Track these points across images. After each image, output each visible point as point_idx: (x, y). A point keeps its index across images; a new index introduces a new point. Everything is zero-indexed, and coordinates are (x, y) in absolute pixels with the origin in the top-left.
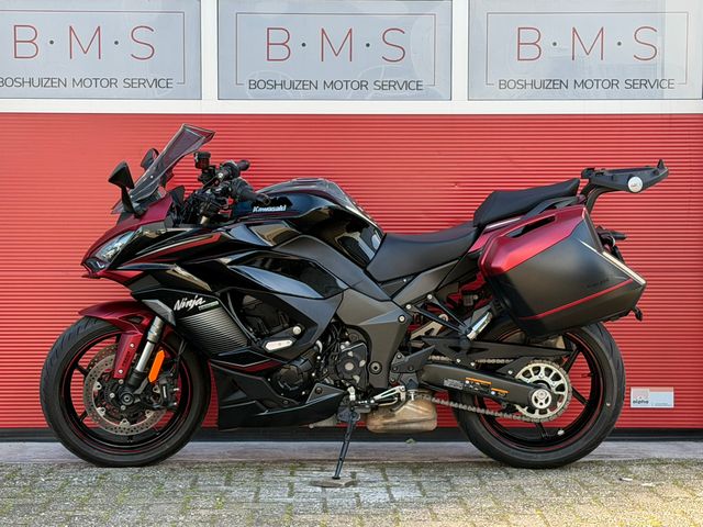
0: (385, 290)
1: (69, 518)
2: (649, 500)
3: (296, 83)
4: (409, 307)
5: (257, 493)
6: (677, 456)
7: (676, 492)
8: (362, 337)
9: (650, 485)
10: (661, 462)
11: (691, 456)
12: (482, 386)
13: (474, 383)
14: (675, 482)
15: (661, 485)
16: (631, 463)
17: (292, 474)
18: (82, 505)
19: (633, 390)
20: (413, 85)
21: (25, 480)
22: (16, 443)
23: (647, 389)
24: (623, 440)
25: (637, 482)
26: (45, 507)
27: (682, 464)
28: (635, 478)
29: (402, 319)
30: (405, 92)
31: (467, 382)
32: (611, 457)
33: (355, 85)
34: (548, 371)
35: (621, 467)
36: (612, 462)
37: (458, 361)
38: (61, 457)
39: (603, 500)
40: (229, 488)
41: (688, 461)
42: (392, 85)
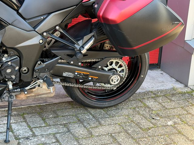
0: (29, 24)
4: (45, 34)
8: (16, 53)
12: (84, 75)
13: (80, 74)
29: (41, 41)
31: (76, 73)
34: (117, 63)
37: (72, 62)
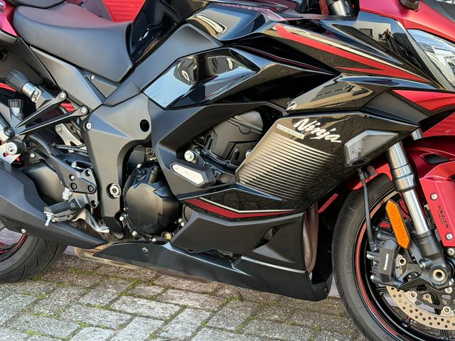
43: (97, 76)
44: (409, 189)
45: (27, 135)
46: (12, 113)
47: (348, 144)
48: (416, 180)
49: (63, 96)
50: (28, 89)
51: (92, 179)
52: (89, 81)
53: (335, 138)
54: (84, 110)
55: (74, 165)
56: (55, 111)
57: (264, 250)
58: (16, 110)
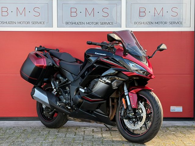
1: (13, 141)
2: (173, 137)
3: (79, 23)
5: (66, 135)
6: (182, 125)
7: (180, 135)
9: (174, 133)
10: (178, 127)
11: (186, 125)
14: (181, 132)
15: (177, 133)
16: (169, 127)
17: (76, 130)
18: (18, 138)
19: (171, 107)
20: (111, 23)
21: (3, 131)
22: (2, 121)
23: (175, 107)
24: (168, 121)
25: (170, 132)
26: (7, 138)
27: (184, 127)
28: (170, 131)
30: (108, 25)
32: (164, 125)
33: (95, 23)
35: (167, 128)
36: (164, 127)
38: (14, 125)
39: (160, 137)
40: (58, 133)
41: (185, 126)
42: (105, 23)
43: (74, 74)
44: (127, 95)
45: (59, 87)
46: (56, 83)
47: (112, 83)
48: (128, 93)
49: (67, 79)
50: (61, 78)
51: (69, 97)
52: (72, 75)
53: (110, 82)
54: (70, 82)
55: (67, 94)
56: (65, 83)
57: (98, 110)
58: (57, 83)
